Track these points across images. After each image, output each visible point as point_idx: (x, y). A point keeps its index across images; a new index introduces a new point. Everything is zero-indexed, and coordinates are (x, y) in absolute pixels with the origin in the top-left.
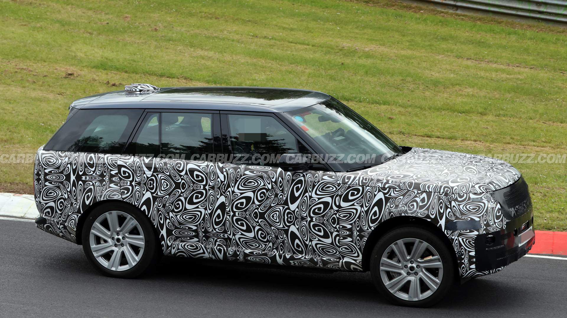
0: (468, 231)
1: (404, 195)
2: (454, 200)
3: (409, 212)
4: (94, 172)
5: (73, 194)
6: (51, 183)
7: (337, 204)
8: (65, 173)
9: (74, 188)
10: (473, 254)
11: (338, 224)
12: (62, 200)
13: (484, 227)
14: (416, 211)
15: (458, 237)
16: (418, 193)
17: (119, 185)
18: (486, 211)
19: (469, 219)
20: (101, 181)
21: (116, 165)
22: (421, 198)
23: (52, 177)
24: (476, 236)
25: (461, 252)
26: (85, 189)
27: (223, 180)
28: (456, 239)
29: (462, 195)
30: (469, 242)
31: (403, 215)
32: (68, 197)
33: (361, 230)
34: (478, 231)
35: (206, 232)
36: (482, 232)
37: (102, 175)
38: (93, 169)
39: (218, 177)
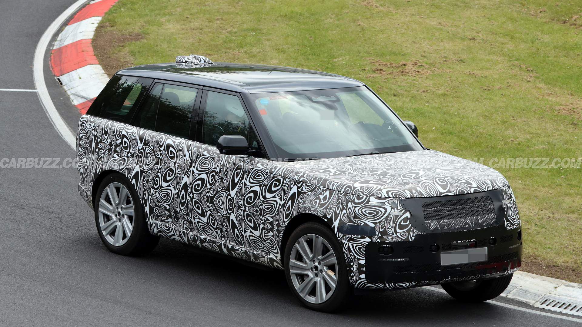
0: (360, 237)
1: (312, 191)
2: (351, 202)
3: (312, 209)
4: (107, 139)
5: (92, 161)
6: (81, 148)
7: (264, 195)
8: (90, 139)
9: (93, 155)
10: (363, 262)
11: (263, 216)
12: (86, 167)
13: (378, 235)
14: (316, 209)
15: (348, 241)
16: (323, 190)
17: (119, 155)
18: (386, 218)
19: (363, 224)
20: (110, 150)
21: (121, 135)
22: (324, 196)
23: (82, 142)
24: (367, 243)
25: (350, 258)
26: (99, 157)
27: (188, 159)
28: (346, 244)
29: (361, 197)
30: (359, 248)
31: (307, 212)
32: (89, 164)
33: (278, 225)
34: (371, 238)
35: (176, 212)
36: (376, 239)
37: (111, 145)
38: (106, 137)
39: (185, 156)
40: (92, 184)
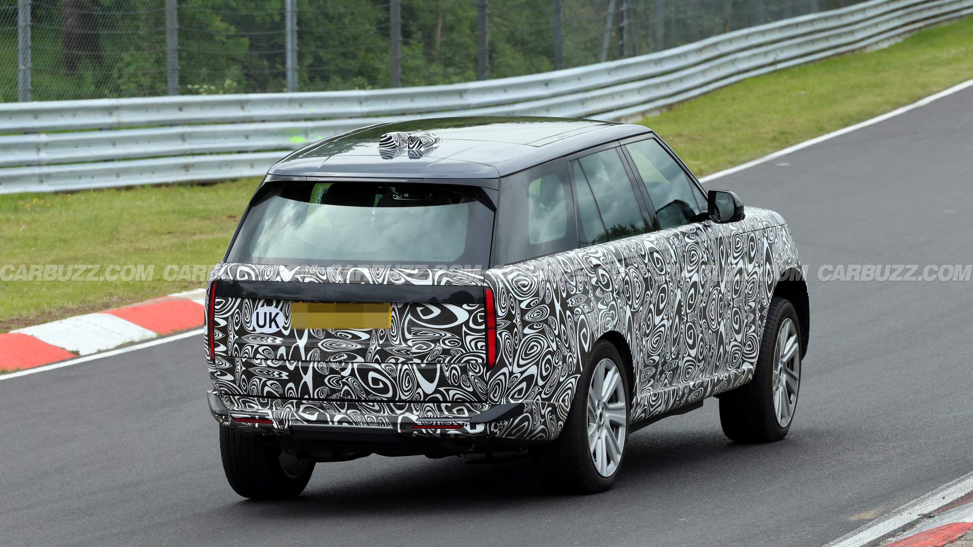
4: (576, 287)
5: (564, 338)
6: (531, 328)
8: (547, 301)
9: (563, 327)
11: (748, 304)
12: (549, 356)
17: (605, 303)
20: (588, 303)
22: (785, 237)
23: (532, 316)
26: (576, 324)
32: (558, 347)
33: (762, 308)
35: (665, 362)
37: (585, 291)
38: (574, 283)
40: (576, 378)
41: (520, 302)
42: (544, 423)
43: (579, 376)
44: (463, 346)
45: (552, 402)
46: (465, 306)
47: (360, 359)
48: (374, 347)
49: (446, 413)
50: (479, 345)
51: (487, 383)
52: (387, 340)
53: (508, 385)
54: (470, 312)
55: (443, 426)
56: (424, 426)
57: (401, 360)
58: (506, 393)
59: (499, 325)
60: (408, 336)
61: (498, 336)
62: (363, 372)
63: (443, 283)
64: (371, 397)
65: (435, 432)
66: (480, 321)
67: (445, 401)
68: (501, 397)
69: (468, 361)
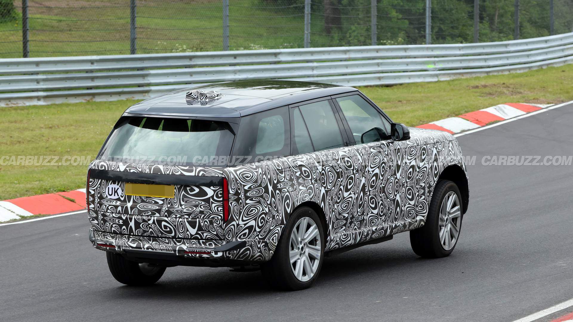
4: (284, 177)
5: (273, 205)
6: (251, 200)
7: (418, 166)
8: (263, 185)
9: (273, 199)
11: (419, 184)
12: (263, 215)
17: (305, 186)
20: (292, 186)
21: (298, 166)
22: (451, 147)
23: (252, 193)
26: (282, 198)
27: (362, 162)
32: (269, 210)
35: (353, 217)
37: (291, 180)
38: (283, 175)
40: (281, 227)
41: (244, 186)
42: (261, 252)
43: (283, 226)
44: (210, 210)
45: (266, 240)
46: (212, 188)
47: (157, 215)
48: (165, 208)
49: (203, 245)
50: (219, 209)
51: (224, 230)
52: (172, 205)
53: (237, 231)
54: (214, 191)
55: (200, 253)
56: (190, 252)
57: (178, 216)
58: (236, 235)
59: (230, 198)
60: (182, 203)
61: (230, 204)
62: (159, 222)
63: (200, 175)
64: (164, 236)
65: (196, 255)
66: (220, 196)
67: (202, 239)
68: (233, 237)
69: (213, 218)
